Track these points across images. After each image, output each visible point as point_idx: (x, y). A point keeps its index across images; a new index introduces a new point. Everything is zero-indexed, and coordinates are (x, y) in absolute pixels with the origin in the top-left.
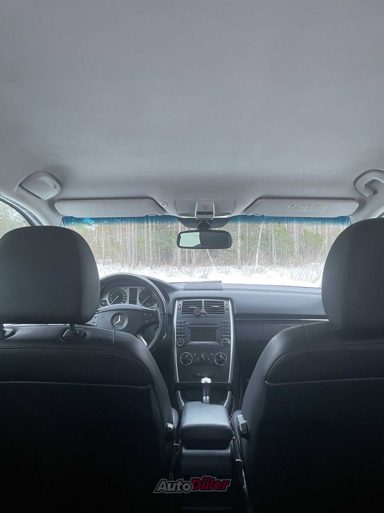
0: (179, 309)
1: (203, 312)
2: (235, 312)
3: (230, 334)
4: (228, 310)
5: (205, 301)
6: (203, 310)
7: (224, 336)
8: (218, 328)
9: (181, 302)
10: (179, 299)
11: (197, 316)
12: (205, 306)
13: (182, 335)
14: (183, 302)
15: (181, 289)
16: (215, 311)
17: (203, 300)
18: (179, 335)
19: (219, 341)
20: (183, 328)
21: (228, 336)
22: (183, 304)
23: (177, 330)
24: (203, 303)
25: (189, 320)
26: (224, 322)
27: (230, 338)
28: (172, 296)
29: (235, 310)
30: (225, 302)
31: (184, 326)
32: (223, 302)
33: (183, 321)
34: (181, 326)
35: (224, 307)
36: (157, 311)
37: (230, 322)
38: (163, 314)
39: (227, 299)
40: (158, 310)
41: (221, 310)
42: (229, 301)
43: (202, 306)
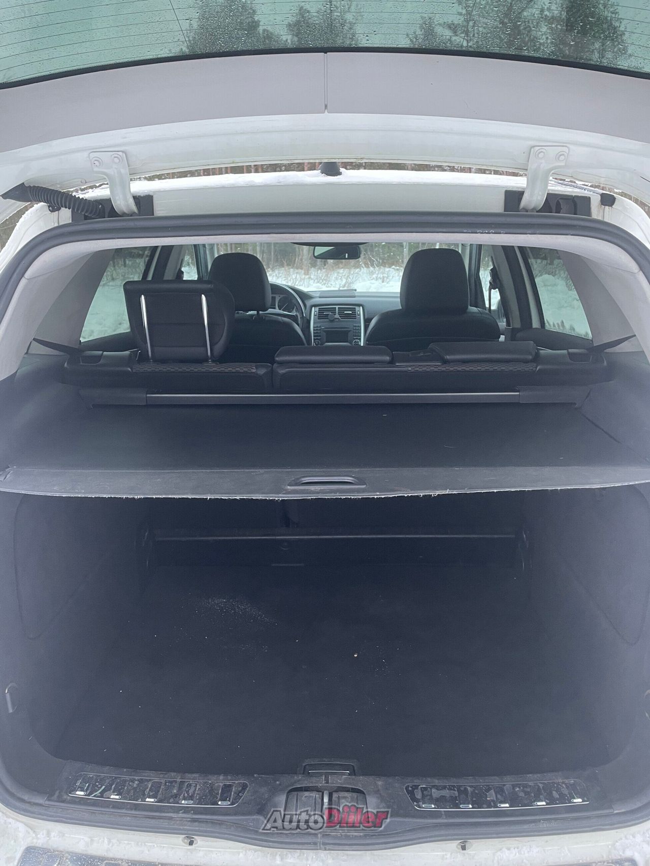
0: (315, 315)
1: (337, 317)
2: (366, 317)
3: (360, 336)
4: (359, 315)
5: (339, 308)
6: (337, 316)
7: (355, 338)
8: (350, 331)
9: (317, 309)
10: (315, 306)
11: (332, 321)
12: (339, 312)
13: (319, 338)
14: (319, 309)
15: (316, 297)
16: (348, 316)
17: (337, 307)
18: (315, 338)
19: (351, 343)
20: (319, 331)
21: (359, 338)
22: (319, 311)
23: (314, 333)
24: (337, 309)
25: (325, 325)
26: (356, 326)
27: (360, 339)
28: (309, 303)
29: (366, 314)
30: (357, 308)
31: (320, 330)
32: (355, 308)
33: (319, 325)
34: (317, 330)
35: (355, 312)
36: (297, 316)
37: (360, 327)
38: (302, 317)
39: (359, 305)
40: (298, 314)
41: (354, 316)
42: (361, 307)
43: (335, 312)
